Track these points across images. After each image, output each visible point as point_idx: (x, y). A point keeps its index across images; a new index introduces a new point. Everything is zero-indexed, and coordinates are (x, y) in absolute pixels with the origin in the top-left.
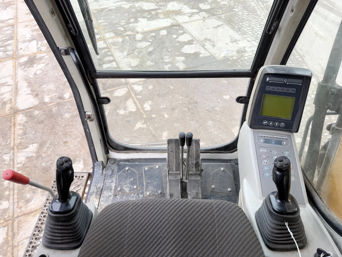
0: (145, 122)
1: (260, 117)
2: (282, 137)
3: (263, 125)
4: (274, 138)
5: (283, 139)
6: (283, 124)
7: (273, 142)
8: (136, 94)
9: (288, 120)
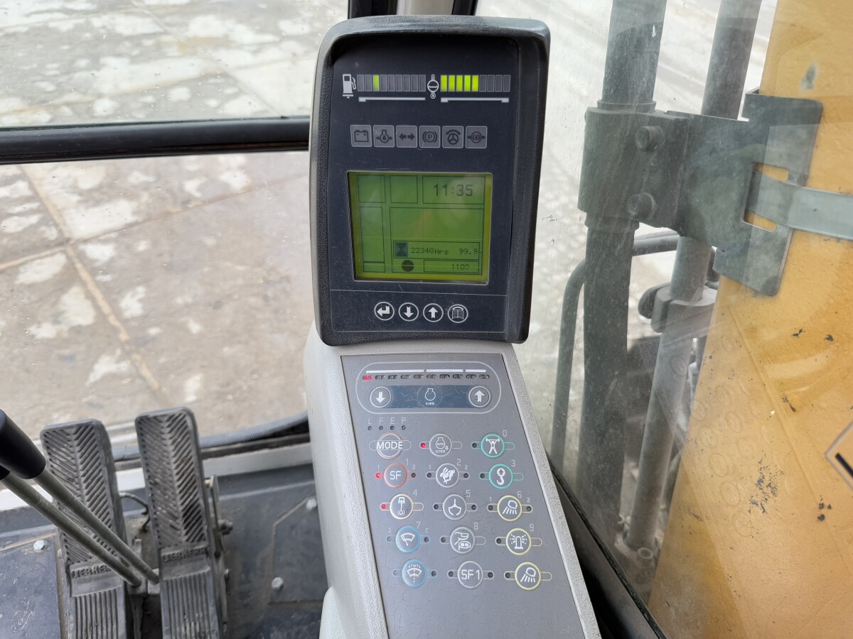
0: (126, 355)
1: (355, 286)
2: (465, 367)
3: (378, 323)
4: (432, 376)
5: (471, 376)
6: (462, 307)
7: (430, 396)
8: (94, 272)
9: (477, 289)
